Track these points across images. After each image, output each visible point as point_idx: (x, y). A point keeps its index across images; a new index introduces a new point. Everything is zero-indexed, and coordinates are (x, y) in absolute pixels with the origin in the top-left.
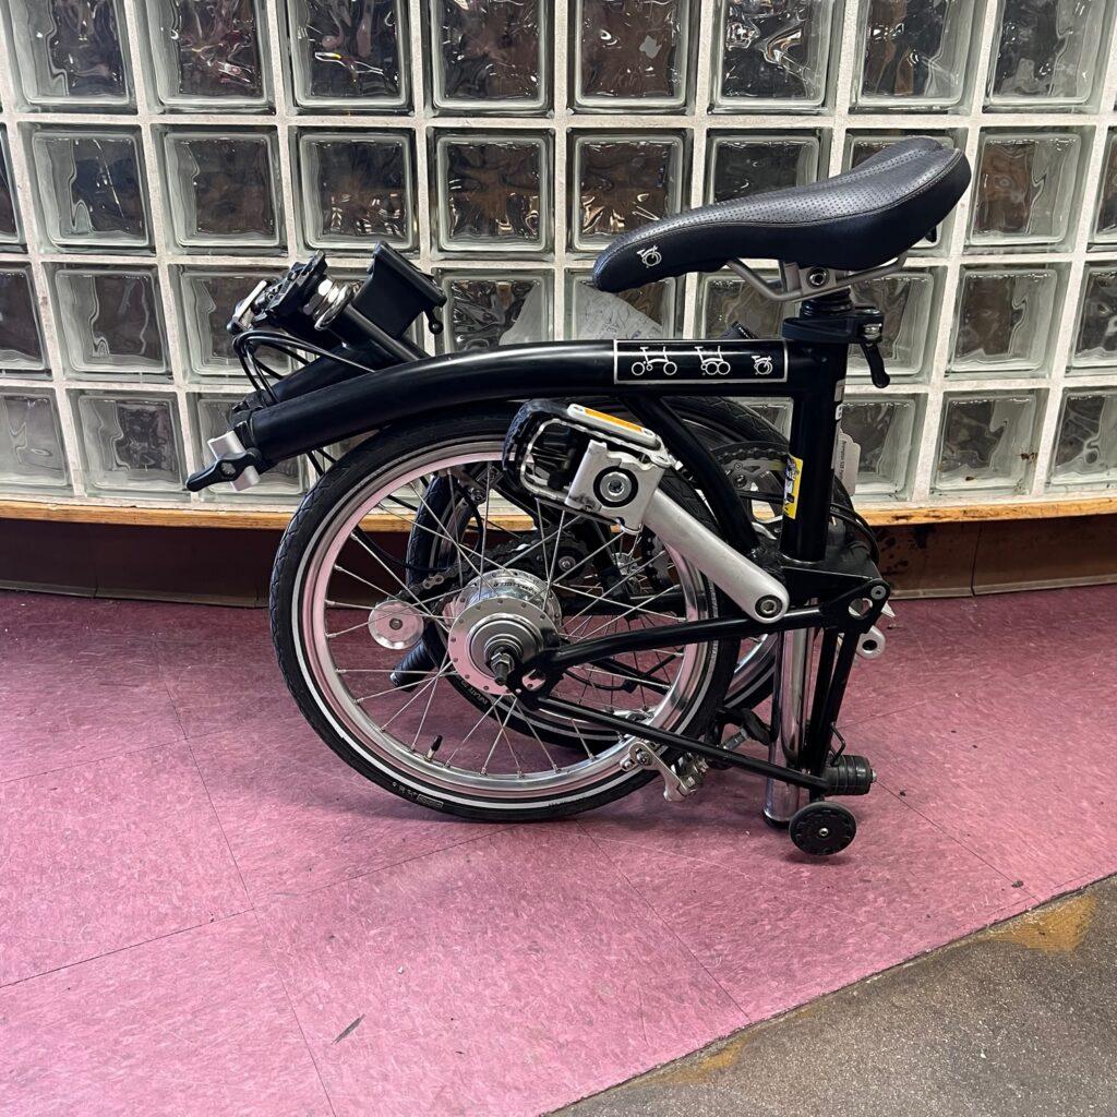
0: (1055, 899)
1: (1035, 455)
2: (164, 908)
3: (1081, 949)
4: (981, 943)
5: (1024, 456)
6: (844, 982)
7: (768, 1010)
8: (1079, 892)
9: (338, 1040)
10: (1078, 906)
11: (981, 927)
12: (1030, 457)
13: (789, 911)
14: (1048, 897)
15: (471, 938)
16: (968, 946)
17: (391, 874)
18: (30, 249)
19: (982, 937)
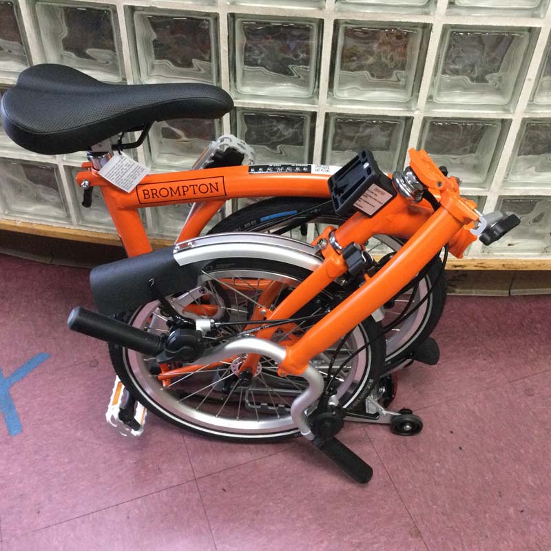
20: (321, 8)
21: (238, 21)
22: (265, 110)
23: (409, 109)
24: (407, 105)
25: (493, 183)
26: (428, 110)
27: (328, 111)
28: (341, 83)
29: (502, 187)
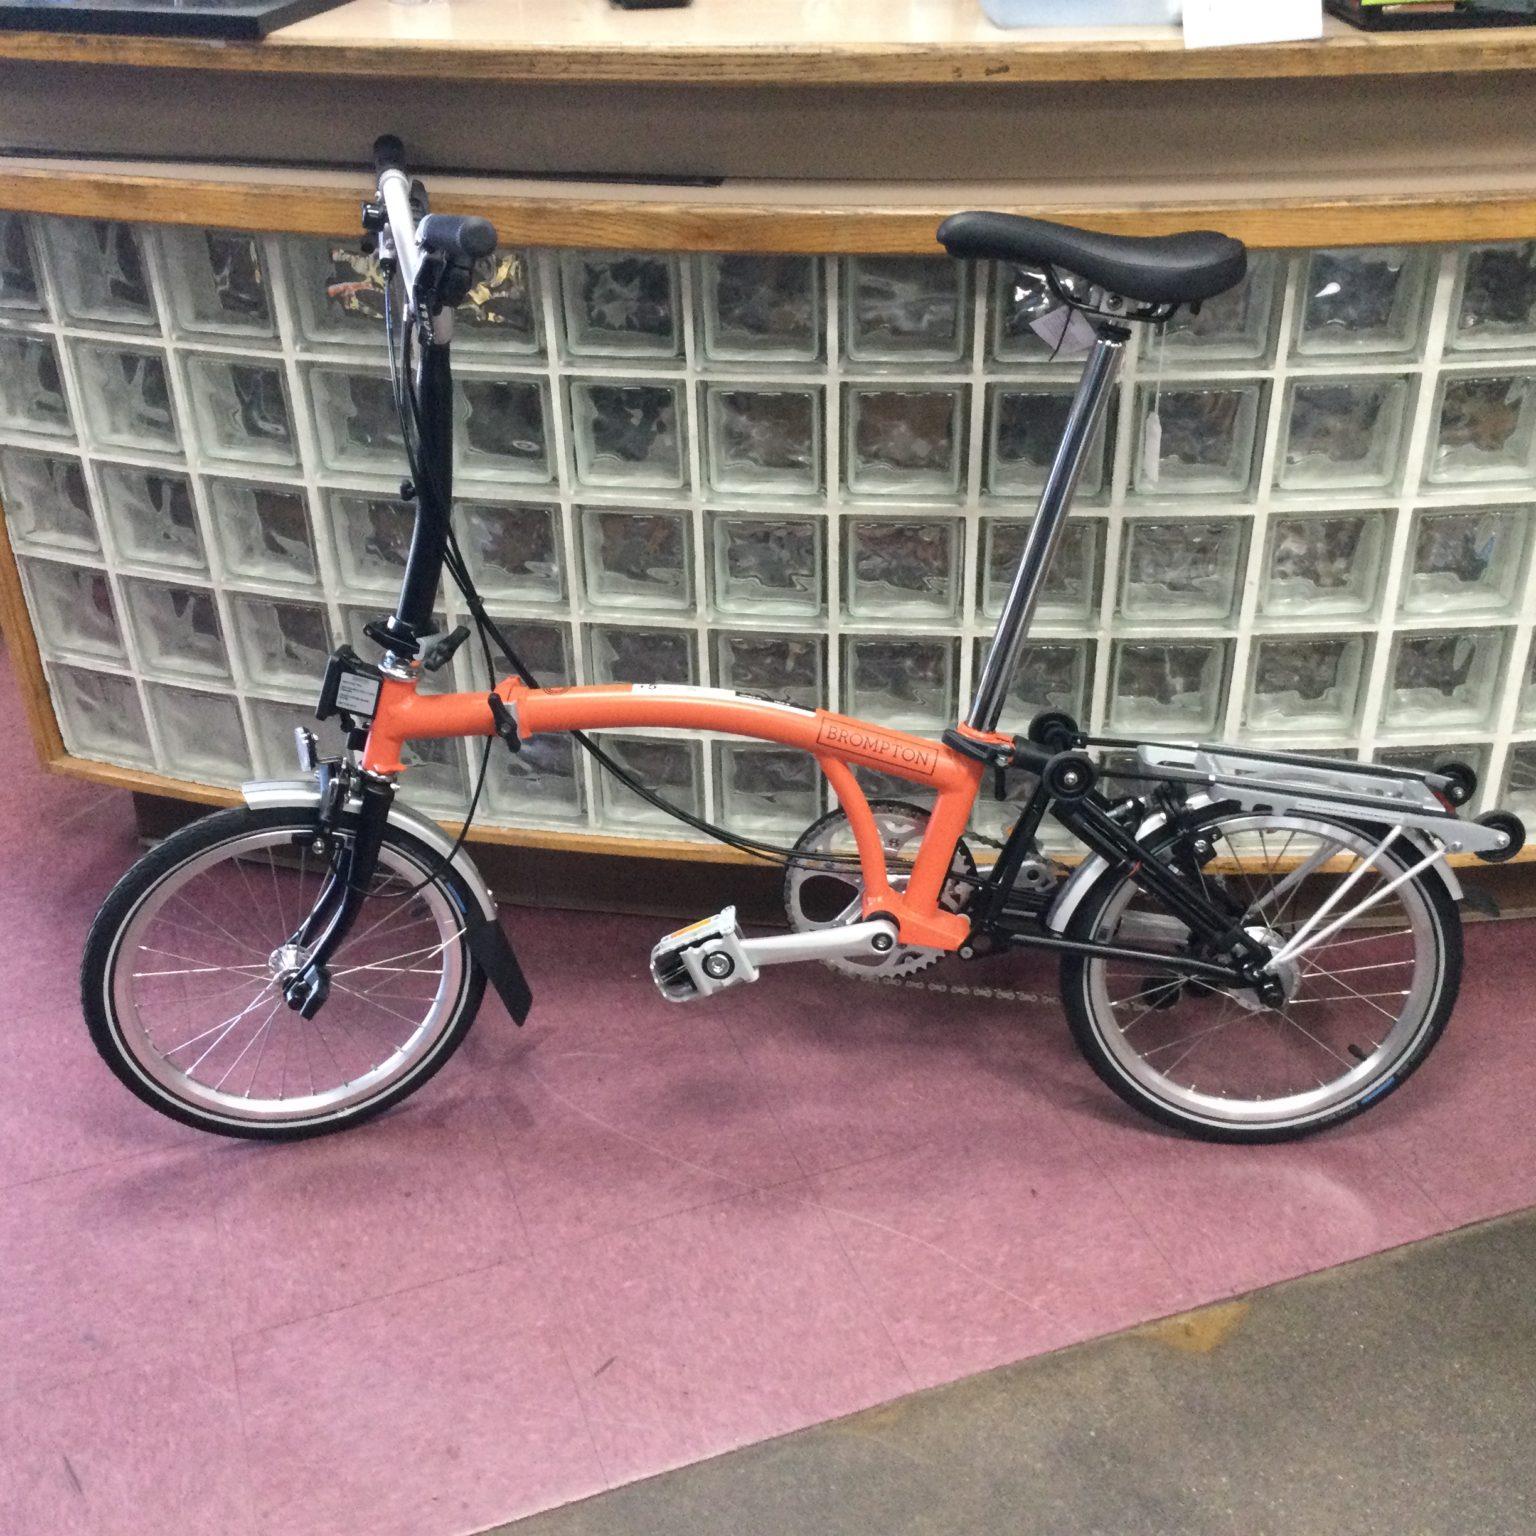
0: (1216, 1302)
2: (461, 1248)
3: (1216, 1350)
4: (1131, 1339)
6: (1002, 1363)
7: (930, 1381)
8: (1240, 1298)
9: (597, 1374)
10: (1232, 1310)
11: (1135, 1323)
13: (975, 1293)
14: (1209, 1299)
15: (706, 1296)
16: (1118, 1340)
17: (647, 1229)
18: (326, 591)
19: (1134, 1332)
20: (961, 504)
21: (851, 526)
22: (890, 637)
23: (1090, 628)
24: (1088, 623)
26: (1115, 628)
27: (977, 636)
28: (992, 598)
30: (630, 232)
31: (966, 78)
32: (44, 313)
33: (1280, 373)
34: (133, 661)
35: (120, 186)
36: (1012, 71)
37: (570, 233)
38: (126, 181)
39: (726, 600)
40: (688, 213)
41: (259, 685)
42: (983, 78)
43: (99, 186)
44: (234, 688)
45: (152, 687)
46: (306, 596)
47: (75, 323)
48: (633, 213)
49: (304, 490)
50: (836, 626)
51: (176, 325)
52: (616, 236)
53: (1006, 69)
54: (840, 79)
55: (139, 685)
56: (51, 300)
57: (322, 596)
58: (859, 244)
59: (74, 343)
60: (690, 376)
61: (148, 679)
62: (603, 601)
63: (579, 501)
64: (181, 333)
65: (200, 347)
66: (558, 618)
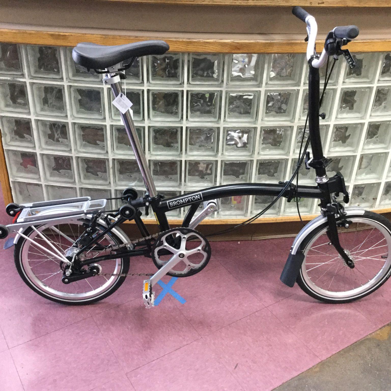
0: (383, 327)
1: (376, 199)
3: (389, 339)
4: (367, 339)
5: (374, 199)
6: (339, 350)
7: (324, 358)
8: (388, 325)
9: (235, 369)
11: (367, 335)
12: (375, 199)
14: (381, 326)
15: (255, 343)
16: (364, 340)
18: (109, 155)
19: (367, 337)
20: (293, 123)
25: (352, 180)
27: (293, 158)
29: (354, 182)
30: (216, 48)
31: (313, 5)
32: (23, 75)
33: (375, 85)
34: (42, 179)
35: (59, 35)
36: (325, 3)
37: (199, 48)
38: (62, 34)
39: (225, 152)
40: (234, 42)
41: (83, 183)
42: (317, 5)
43: (52, 35)
44: (76, 185)
45: (47, 186)
46: (102, 157)
47: (33, 78)
48: (217, 42)
49: (106, 126)
50: (256, 158)
51: (68, 78)
52: (212, 49)
53: (323, 3)
54: (280, 5)
55: (43, 186)
56: (26, 71)
57: (108, 156)
58: (279, 50)
59: (32, 84)
60: (224, 89)
61: (47, 184)
62: (191, 154)
63: (187, 126)
64: (69, 81)
65: (76, 84)
66: (178, 159)
